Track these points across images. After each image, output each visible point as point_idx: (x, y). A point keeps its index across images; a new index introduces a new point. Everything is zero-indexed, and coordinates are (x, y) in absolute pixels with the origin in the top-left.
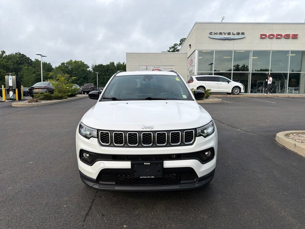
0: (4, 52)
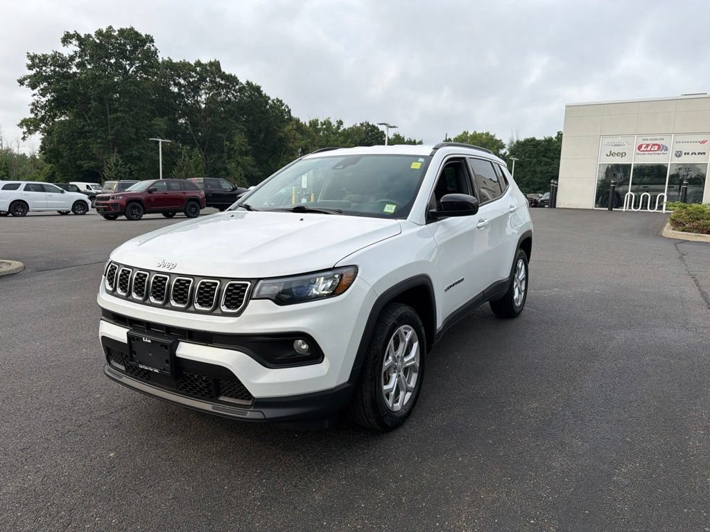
0: (340, 123)
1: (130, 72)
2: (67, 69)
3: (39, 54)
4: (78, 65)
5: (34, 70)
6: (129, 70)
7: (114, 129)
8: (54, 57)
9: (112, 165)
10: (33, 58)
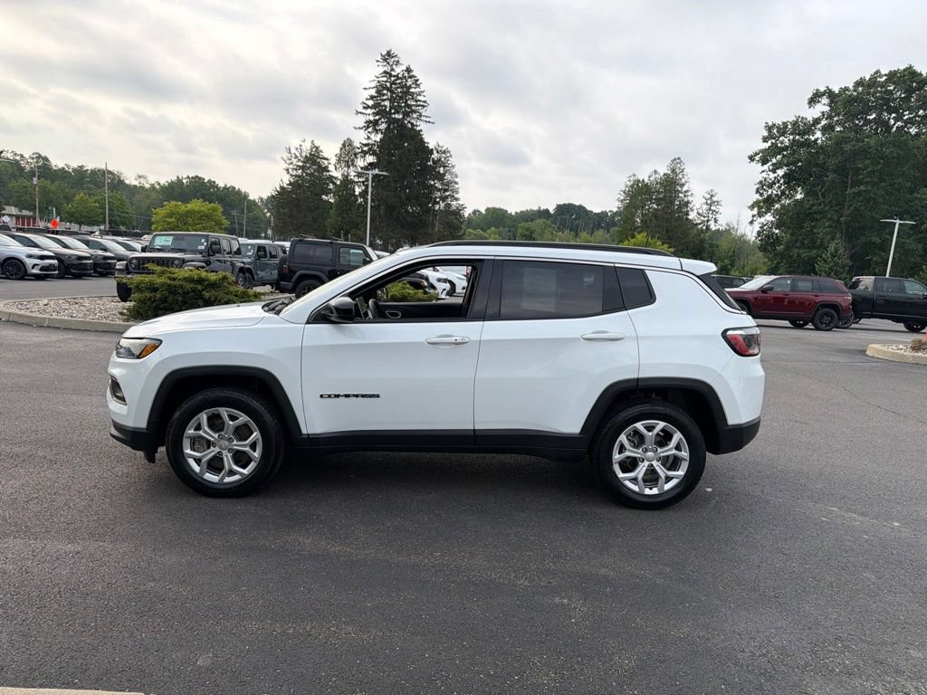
1: (894, 129)
2: (809, 135)
3: (779, 122)
4: (825, 130)
5: (770, 142)
6: (894, 124)
7: (852, 208)
8: (795, 124)
9: (829, 255)
10: (769, 129)
